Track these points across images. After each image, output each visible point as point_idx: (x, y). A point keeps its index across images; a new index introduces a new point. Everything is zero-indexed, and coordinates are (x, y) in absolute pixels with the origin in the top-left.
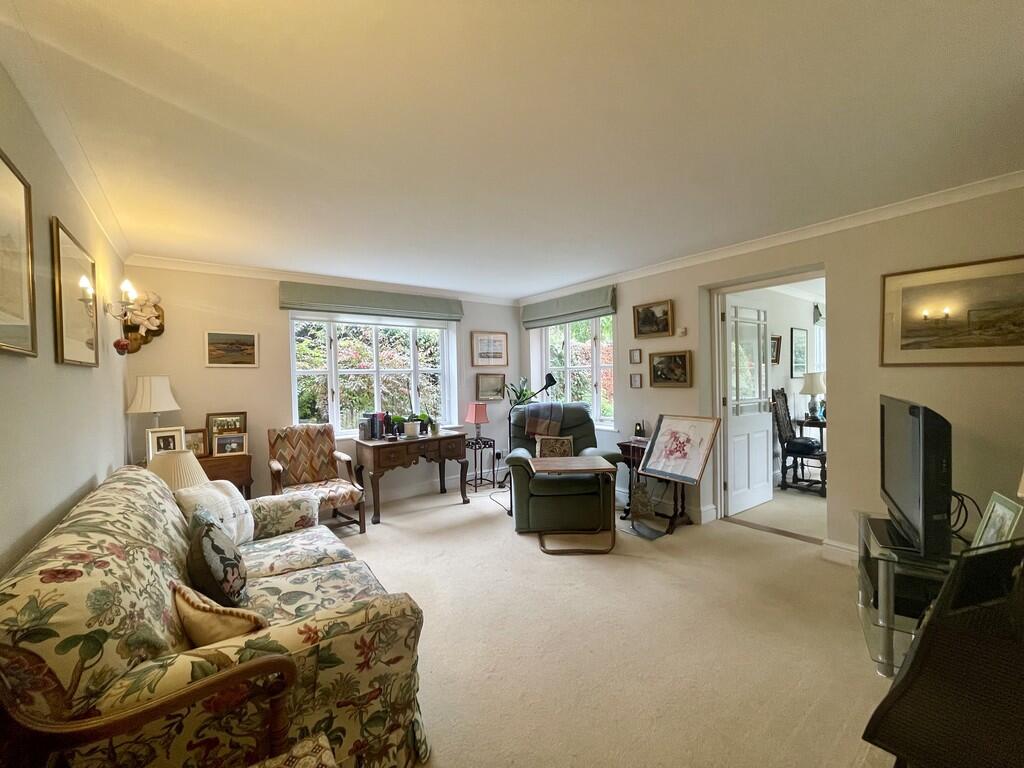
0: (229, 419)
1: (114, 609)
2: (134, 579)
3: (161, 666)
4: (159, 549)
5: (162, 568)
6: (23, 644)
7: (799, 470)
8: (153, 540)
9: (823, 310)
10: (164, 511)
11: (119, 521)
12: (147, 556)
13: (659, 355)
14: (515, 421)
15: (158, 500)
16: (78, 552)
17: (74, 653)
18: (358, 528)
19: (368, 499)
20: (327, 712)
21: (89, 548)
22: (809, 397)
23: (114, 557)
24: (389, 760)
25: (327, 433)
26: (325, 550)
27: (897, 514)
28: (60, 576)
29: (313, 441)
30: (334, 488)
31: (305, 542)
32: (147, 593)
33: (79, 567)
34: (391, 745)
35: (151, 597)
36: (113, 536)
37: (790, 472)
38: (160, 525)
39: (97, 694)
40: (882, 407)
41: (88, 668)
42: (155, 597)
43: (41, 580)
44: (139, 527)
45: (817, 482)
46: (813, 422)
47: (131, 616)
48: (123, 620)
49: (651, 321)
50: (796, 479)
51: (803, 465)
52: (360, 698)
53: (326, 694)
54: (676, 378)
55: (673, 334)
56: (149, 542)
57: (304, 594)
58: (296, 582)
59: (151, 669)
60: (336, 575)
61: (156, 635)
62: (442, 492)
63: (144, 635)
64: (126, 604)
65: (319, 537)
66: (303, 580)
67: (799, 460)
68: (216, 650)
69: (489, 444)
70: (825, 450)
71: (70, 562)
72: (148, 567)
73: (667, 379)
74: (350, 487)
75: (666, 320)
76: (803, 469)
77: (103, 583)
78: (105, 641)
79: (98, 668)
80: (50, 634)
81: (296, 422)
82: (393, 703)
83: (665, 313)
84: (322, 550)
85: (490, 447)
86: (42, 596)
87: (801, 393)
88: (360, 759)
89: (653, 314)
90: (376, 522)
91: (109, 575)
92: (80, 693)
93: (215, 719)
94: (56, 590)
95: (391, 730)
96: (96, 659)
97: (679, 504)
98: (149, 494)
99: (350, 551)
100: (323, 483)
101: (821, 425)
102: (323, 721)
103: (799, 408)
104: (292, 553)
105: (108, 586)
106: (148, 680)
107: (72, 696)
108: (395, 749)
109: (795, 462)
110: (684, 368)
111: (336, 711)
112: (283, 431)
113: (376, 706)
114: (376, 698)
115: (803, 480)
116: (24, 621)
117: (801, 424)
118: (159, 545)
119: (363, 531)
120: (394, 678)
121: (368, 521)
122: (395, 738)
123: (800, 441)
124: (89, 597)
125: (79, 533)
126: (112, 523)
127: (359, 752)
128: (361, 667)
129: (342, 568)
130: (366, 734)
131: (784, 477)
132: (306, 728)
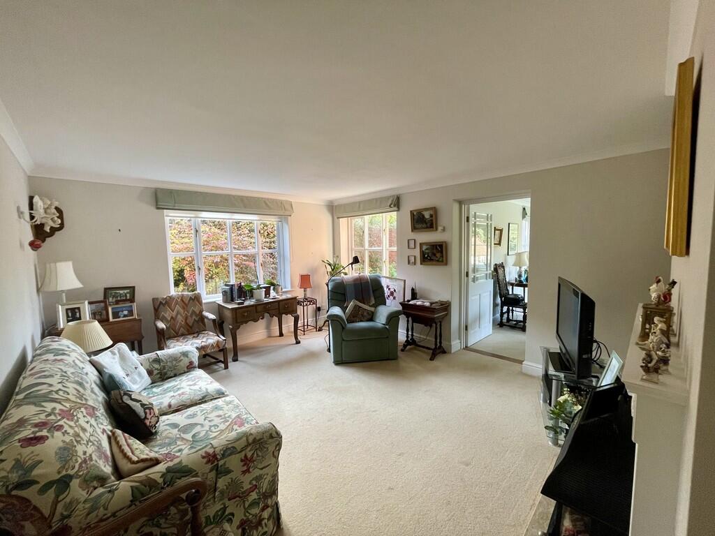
0: (121, 292)
1: (74, 458)
2: (81, 434)
3: (110, 491)
4: (92, 406)
5: (96, 420)
6: (14, 493)
7: (511, 314)
8: (86, 400)
9: (528, 211)
10: (87, 374)
11: (60, 390)
12: (85, 414)
13: (426, 244)
14: (332, 289)
15: (81, 365)
16: (40, 421)
17: (51, 493)
18: (223, 365)
19: (230, 345)
20: (223, 504)
21: (47, 416)
22: (518, 268)
23: (65, 420)
24: (263, 528)
25: (197, 299)
26: (207, 389)
27: (564, 351)
28: (33, 442)
29: (187, 305)
30: (204, 340)
31: (191, 383)
32: (91, 442)
33: (44, 433)
34: (263, 519)
35: (93, 444)
36: (60, 403)
37: (505, 316)
38: (87, 386)
39: (69, 516)
40: (559, 285)
41: (61, 501)
42: (96, 443)
43: (21, 446)
44: (75, 392)
45: (521, 321)
46: (520, 284)
47: (85, 461)
48: (81, 464)
49: (423, 220)
50: (508, 320)
51: (513, 310)
52: (243, 493)
53: (222, 492)
54: (437, 259)
55: (437, 229)
56: (84, 402)
57: (196, 424)
58: (189, 417)
59: (102, 494)
60: (217, 408)
61: (102, 471)
62: (280, 336)
63: (95, 472)
64: (80, 453)
65: (200, 378)
66: (193, 416)
67: (511, 308)
68: (146, 476)
69: (313, 301)
70: (526, 301)
71: (37, 429)
72: (87, 422)
73: (431, 260)
74: (216, 338)
75: (432, 220)
76: (513, 313)
77: (64, 442)
78: (71, 481)
79: (68, 500)
80: (33, 482)
81: (173, 292)
82: (264, 493)
83: (431, 216)
84: (204, 390)
85: (313, 304)
86: (23, 458)
87: (513, 265)
88: (244, 531)
89: (423, 216)
90: (235, 360)
91: (66, 435)
92: (57, 517)
93: (149, 520)
94: (32, 452)
95: (263, 510)
96: (66, 493)
97: (438, 341)
98: (74, 361)
99: (223, 389)
100: (195, 335)
101: (524, 286)
102: (220, 510)
103: (511, 274)
104: (183, 393)
105: (67, 444)
106: (102, 502)
107: (51, 521)
108: (266, 521)
109: (508, 309)
110: (442, 252)
111: (227, 503)
112: (163, 299)
113: (254, 496)
114: (252, 491)
115: (512, 321)
116: (14, 477)
117: (512, 285)
118: (91, 403)
119: (226, 367)
120: (265, 477)
121: (230, 360)
122: (266, 514)
123: (511, 296)
124: (56, 453)
125: (35, 404)
126: (57, 392)
127: (243, 526)
128: (244, 472)
129: (220, 402)
130: (247, 514)
131: (502, 319)
132: (209, 516)
